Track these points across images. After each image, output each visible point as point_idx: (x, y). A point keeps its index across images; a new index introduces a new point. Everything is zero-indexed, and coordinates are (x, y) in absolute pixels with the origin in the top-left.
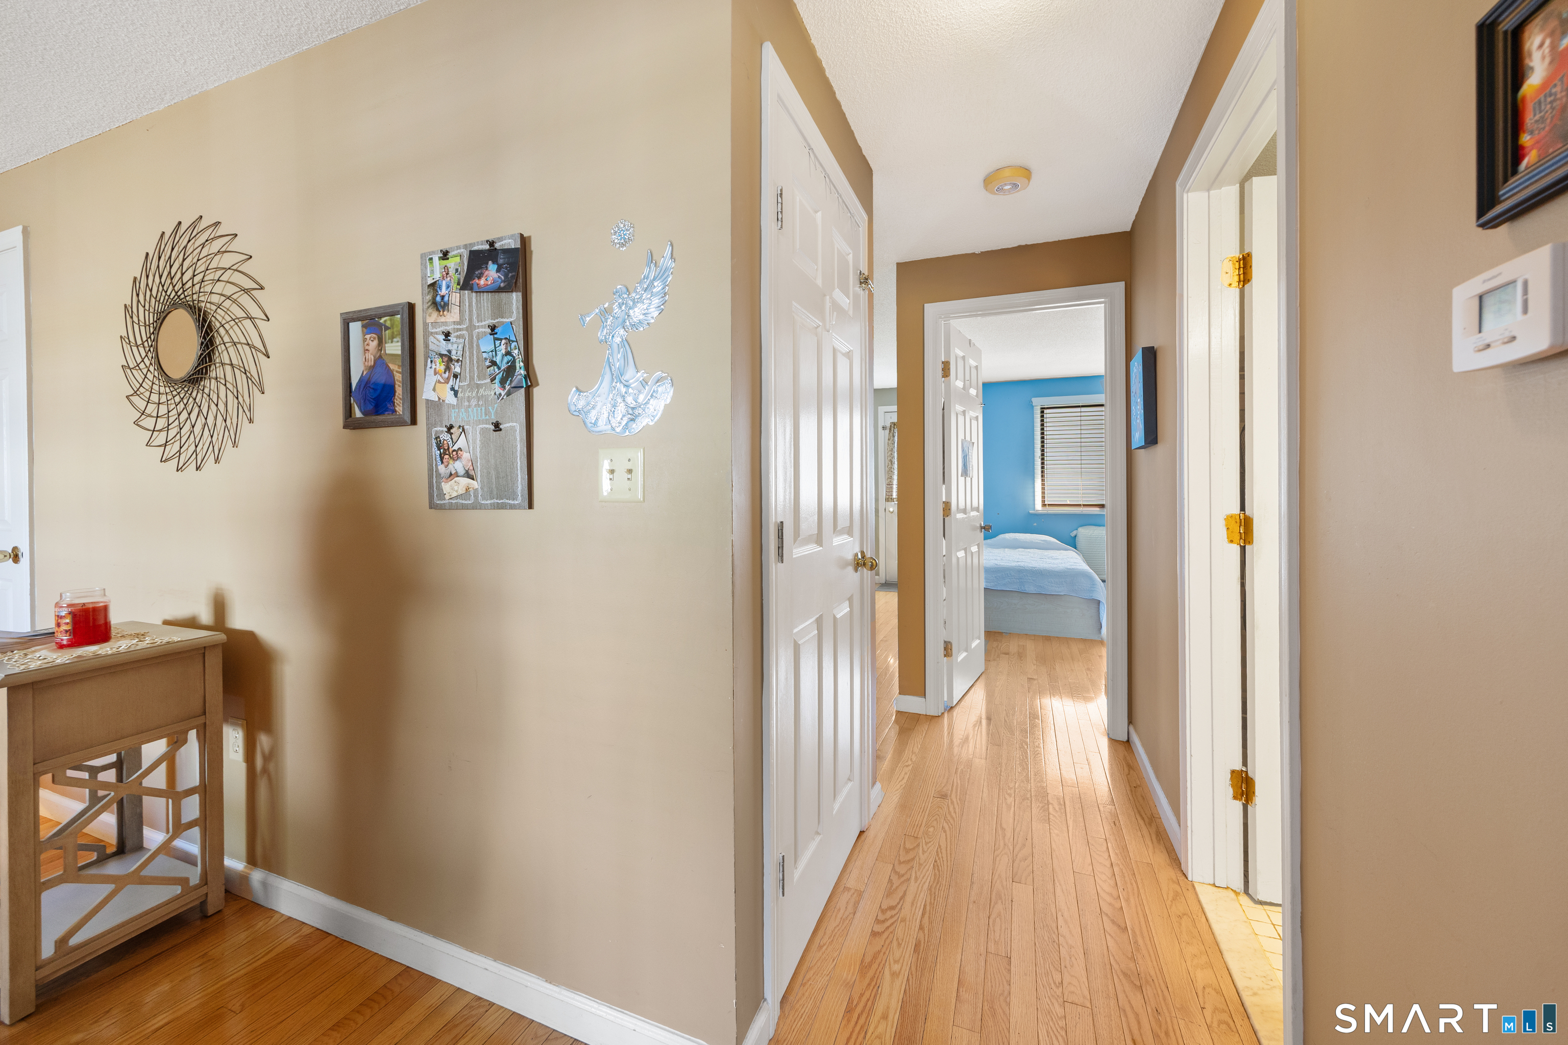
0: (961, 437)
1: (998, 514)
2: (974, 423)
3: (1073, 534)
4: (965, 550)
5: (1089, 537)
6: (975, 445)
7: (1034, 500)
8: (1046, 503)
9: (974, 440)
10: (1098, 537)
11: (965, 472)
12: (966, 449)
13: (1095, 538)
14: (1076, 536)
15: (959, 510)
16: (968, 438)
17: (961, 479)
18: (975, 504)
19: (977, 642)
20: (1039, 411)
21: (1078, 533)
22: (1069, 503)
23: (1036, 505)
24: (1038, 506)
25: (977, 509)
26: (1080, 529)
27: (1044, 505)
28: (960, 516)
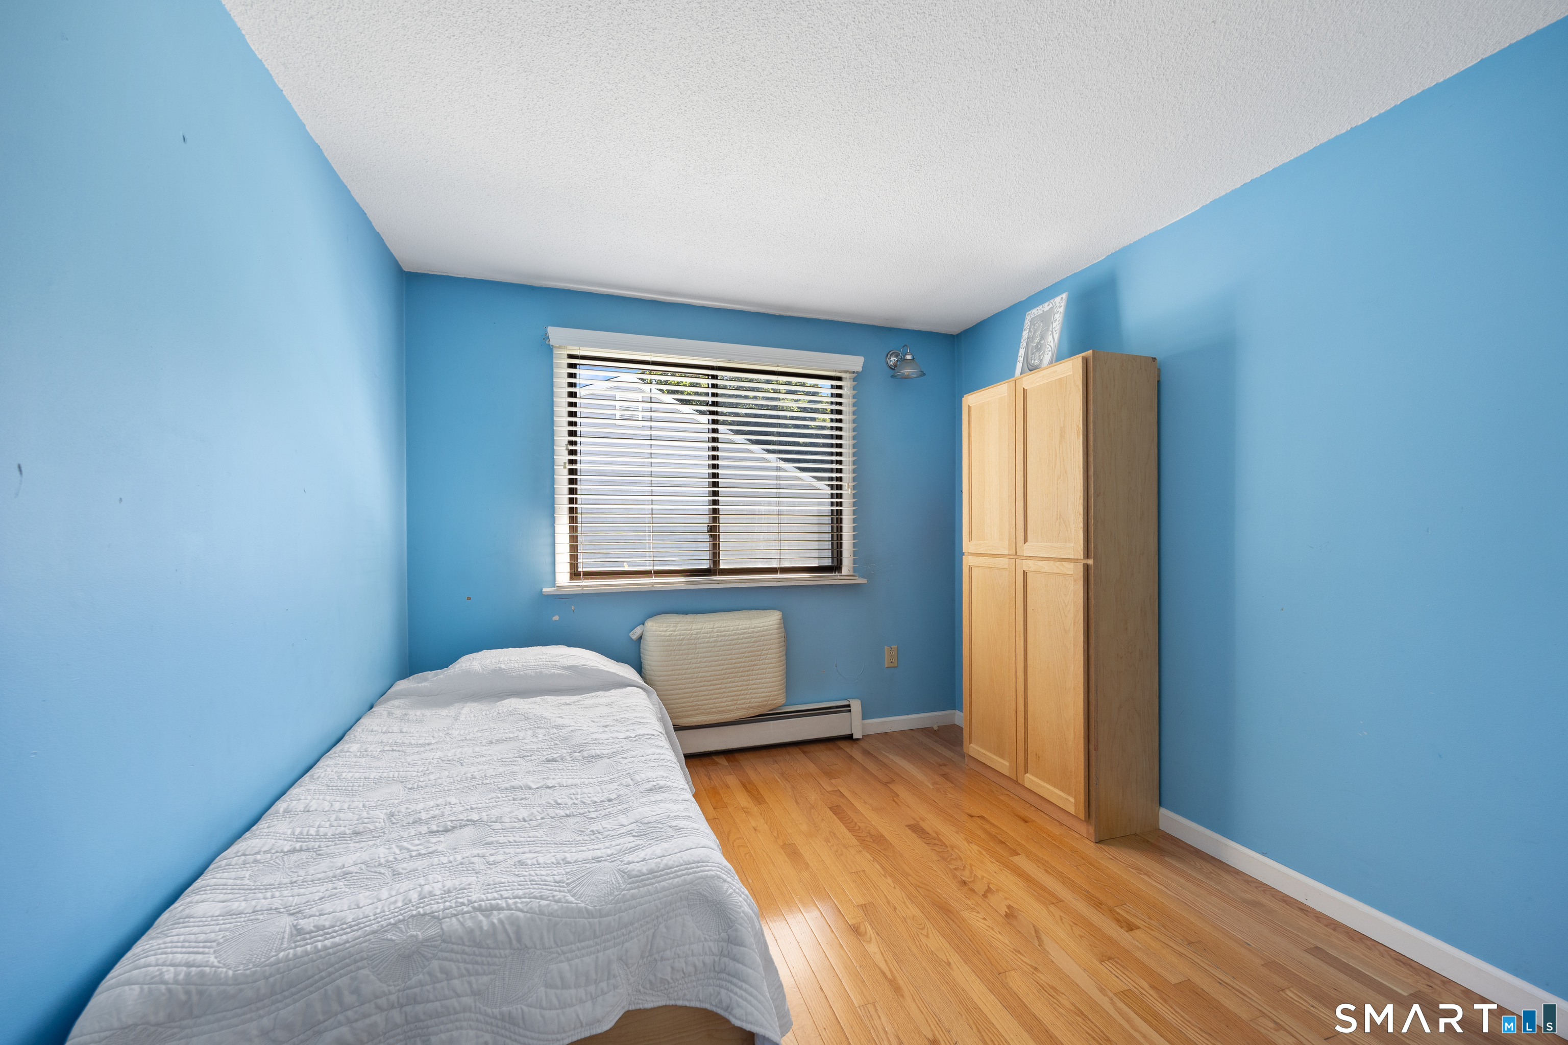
1: (469, 599)
3: (635, 635)
5: (668, 641)
7: (554, 563)
8: (579, 570)
10: (683, 639)
13: (679, 640)
14: (641, 638)
21: (646, 634)
22: (626, 568)
23: (557, 575)
24: (563, 577)
26: (650, 624)
27: (575, 574)
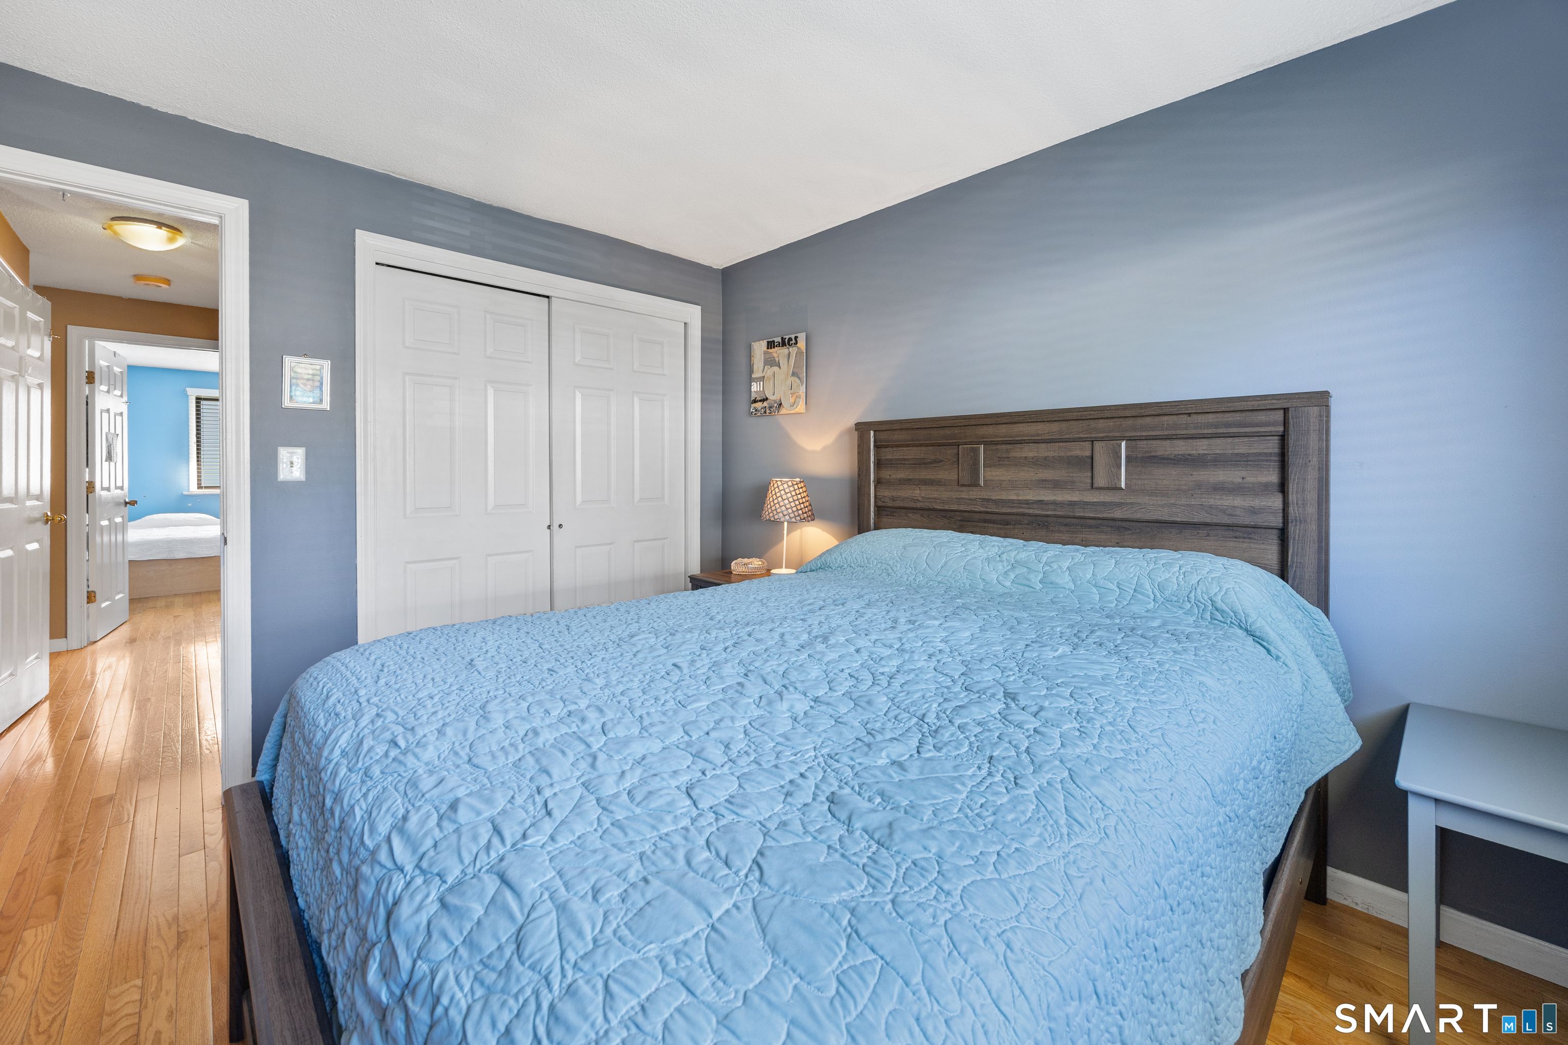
0: (105, 430)
2: (119, 418)
4: (109, 520)
6: (120, 436)
7: (188, 483)
8: (201, 485)
9: (119, 431)
11: (109, 458)
12: (110, 440)
15: (103, 489)
16: (112, 431)
17: (106, 464)
18: (119, 484)
19: (121, 595)
20: (194, 401)
23: (190, 487)
24: (193, 488)
25: (122, 488)
27: (200, 487)
28: (104, 493)
